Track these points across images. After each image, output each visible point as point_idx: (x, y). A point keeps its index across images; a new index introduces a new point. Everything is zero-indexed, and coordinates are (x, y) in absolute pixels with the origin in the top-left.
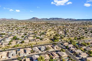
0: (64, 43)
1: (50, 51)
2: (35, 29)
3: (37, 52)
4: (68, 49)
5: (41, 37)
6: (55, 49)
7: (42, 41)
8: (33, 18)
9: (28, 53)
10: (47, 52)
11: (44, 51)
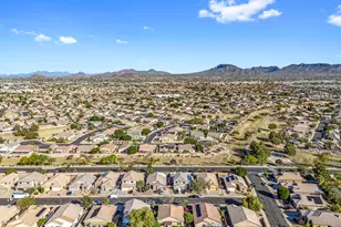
0: (280, 174)
1: (203, 196)
2: (205, 107)
3: (155, 192)
4: (285, 203)
5: (208, 138)
6: (228, 192)
7: (199, 154)
8: (221, 66)
9: (128, 189)
10: (194, 197)
11: (183, 192)
